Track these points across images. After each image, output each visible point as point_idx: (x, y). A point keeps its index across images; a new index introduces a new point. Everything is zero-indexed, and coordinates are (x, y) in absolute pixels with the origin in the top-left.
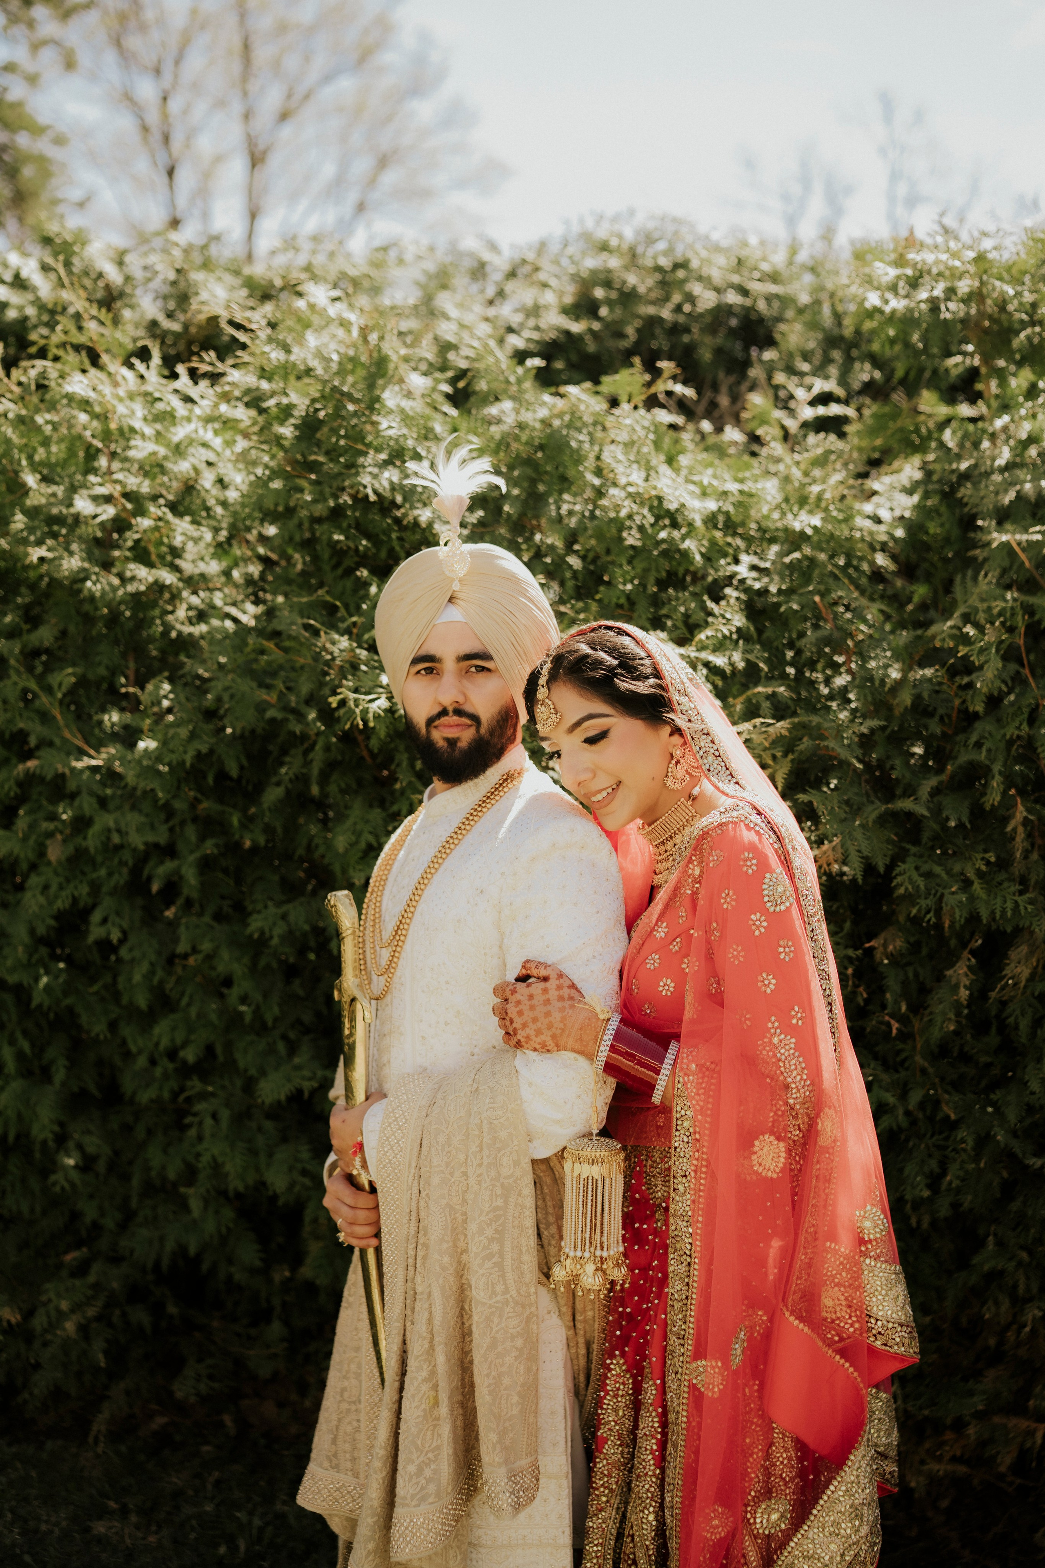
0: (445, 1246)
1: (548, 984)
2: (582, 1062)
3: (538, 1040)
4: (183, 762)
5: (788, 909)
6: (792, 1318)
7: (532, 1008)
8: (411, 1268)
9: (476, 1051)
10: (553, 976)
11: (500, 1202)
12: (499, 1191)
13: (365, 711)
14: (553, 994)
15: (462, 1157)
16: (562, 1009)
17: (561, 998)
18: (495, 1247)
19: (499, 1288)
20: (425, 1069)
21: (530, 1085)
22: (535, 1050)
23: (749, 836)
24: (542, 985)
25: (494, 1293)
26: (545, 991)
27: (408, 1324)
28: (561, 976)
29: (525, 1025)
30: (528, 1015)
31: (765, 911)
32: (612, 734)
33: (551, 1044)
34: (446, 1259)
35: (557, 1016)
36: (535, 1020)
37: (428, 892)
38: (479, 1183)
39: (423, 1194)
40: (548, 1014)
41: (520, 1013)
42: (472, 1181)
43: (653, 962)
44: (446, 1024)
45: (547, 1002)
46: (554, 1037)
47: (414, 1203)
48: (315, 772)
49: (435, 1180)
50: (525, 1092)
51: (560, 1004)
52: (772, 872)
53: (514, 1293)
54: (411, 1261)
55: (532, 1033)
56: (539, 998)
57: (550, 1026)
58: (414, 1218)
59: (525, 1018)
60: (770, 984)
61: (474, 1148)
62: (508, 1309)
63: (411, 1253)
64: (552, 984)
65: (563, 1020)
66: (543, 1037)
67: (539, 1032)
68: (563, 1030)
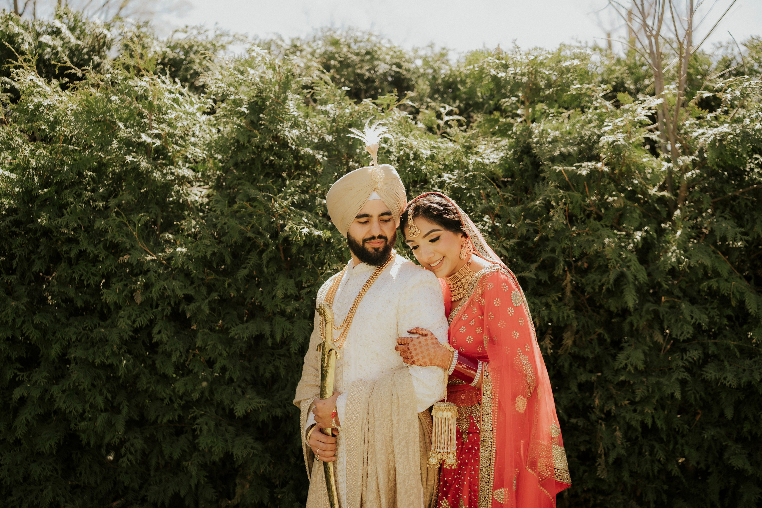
0: (383, 451)
1: (427, 337)
2: (440, 371)
3: (423, 361)
4: (205, 256)
5: (521, 305)
6: (529, 470)
7: (421, 347)
8: (365, 463)
9: (384, 370)
10: (429, 334)
11: (407, 431)
12: (406, 426)
13: (300, 233)
14: (429, 341)
15: (389, 413)
16: (434, 348)
17: (433, 343)
18: (405, 450)
19: (408, 467)
20: (361, 380)
21: (418, 380)
22: (421, 365)
23: (503, 277)
24: (424, 338)
25: (406, 469)
26: (426, 340)
27: (364, 489)
28: (432, 334)
29: (417, 354)
30: (419, 350)
31: (513, 306)
32: (441, 238)
33: (428, 362)
34: (383, 457)
35: (432, 351)
36: (422, 352)
37: (361, 304)
38: (398, 423)
39: (371, 430)
40: (428, 350)
41: (415, 349)
42: (395, 423)
43: (463, 330)
44: (372, 359)
45: (427, 345)
46: (430, 359)
47: (366, 435)
48: (265, 262)
49: (377, 423)
50: (415, 383)
51: (433, 346)
52: (514, 290)
53: (413, 469)
54: (365, 460)
55: (421, 358)
56: (423, 343)
57: (429, 355)
58: (366, 441)
59: (417, 352)
60: (516, 335)
61: (395, 408)
62: (411, 476)
63: (365, 456)
64: (429, 337)
65: (435, 352)
66: (425, 360)
67: (423, 357)
68: (435, 356)
